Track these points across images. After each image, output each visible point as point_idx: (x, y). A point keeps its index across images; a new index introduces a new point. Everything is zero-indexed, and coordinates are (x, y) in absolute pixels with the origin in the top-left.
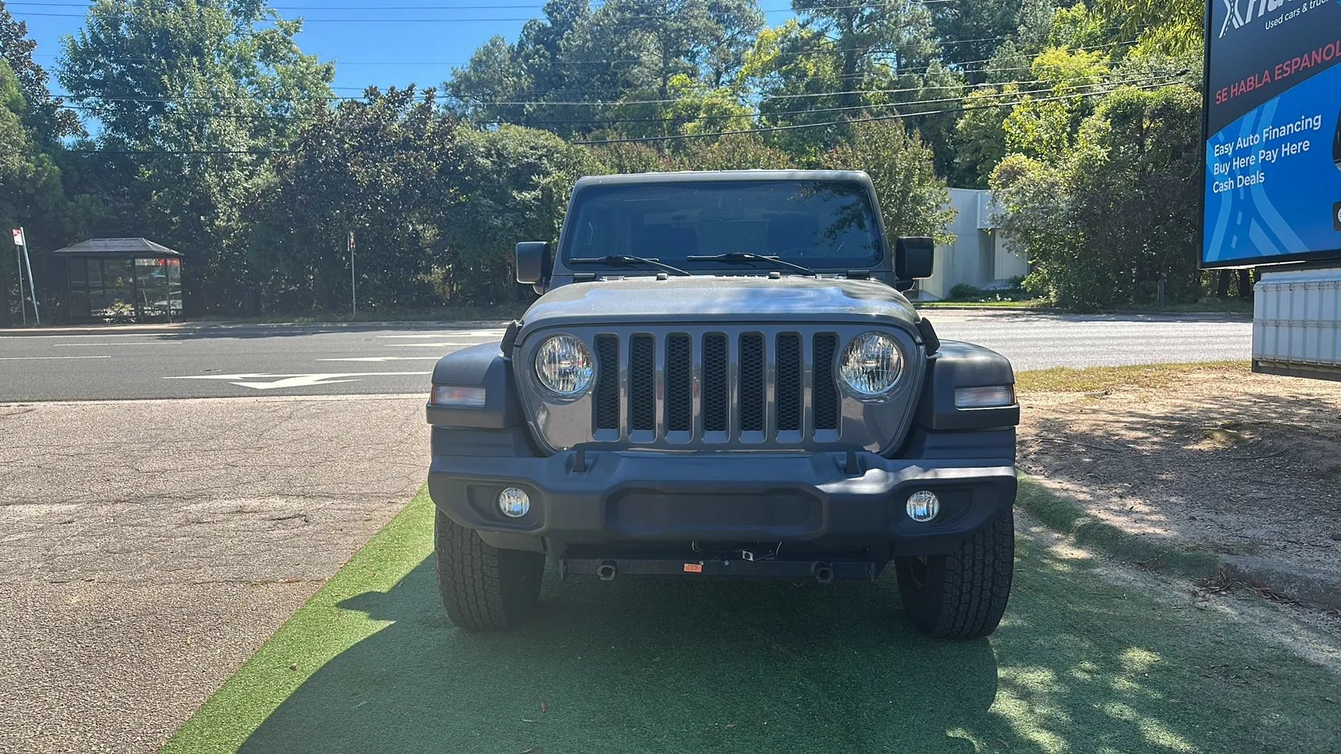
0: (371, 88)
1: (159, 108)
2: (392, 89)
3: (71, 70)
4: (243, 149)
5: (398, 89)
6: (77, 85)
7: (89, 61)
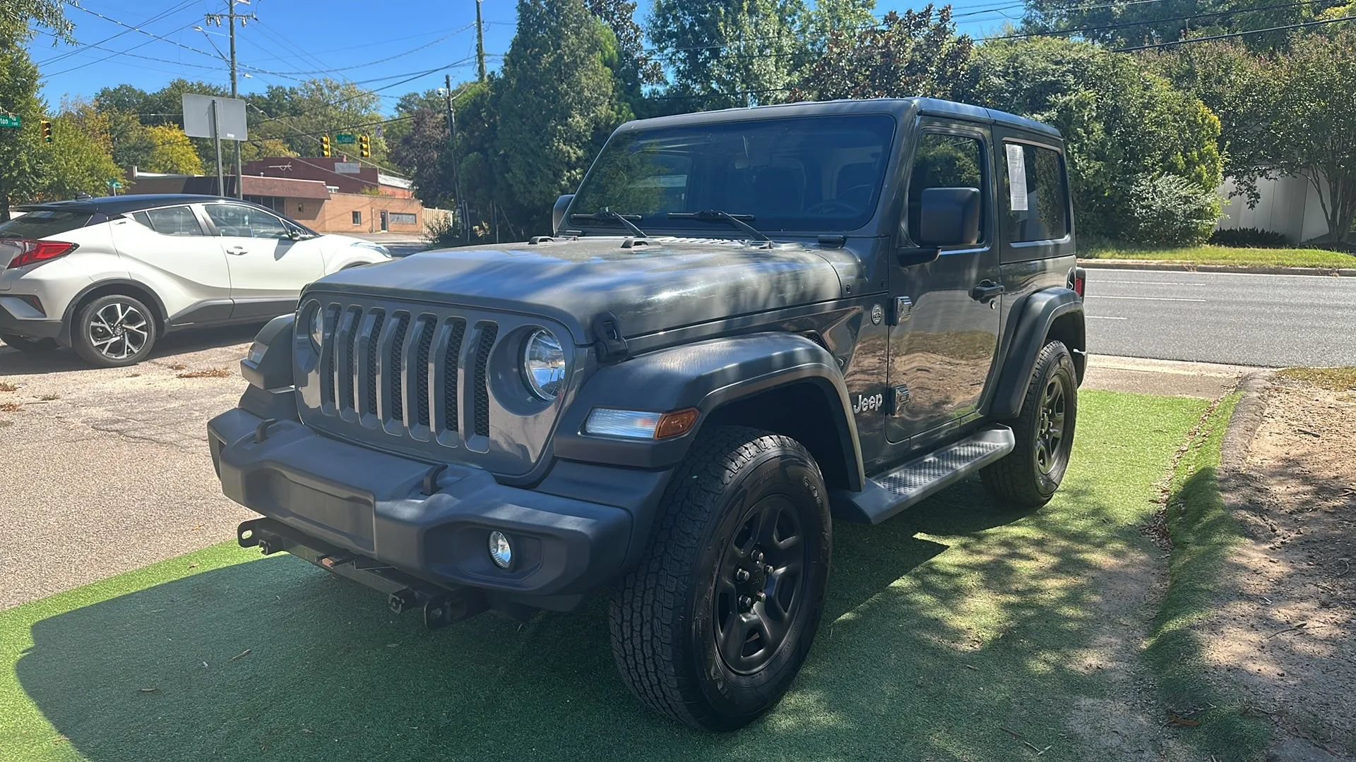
0: (891, 13)
1: (715, 53)
2: (909, 12)
3: (655, 25)
4: (780, 86)
5: (915, 12)
6: (659, 38)
7: (668, 15)
